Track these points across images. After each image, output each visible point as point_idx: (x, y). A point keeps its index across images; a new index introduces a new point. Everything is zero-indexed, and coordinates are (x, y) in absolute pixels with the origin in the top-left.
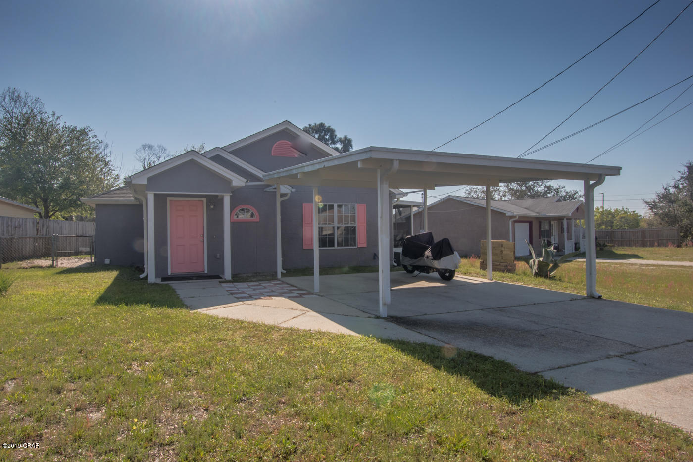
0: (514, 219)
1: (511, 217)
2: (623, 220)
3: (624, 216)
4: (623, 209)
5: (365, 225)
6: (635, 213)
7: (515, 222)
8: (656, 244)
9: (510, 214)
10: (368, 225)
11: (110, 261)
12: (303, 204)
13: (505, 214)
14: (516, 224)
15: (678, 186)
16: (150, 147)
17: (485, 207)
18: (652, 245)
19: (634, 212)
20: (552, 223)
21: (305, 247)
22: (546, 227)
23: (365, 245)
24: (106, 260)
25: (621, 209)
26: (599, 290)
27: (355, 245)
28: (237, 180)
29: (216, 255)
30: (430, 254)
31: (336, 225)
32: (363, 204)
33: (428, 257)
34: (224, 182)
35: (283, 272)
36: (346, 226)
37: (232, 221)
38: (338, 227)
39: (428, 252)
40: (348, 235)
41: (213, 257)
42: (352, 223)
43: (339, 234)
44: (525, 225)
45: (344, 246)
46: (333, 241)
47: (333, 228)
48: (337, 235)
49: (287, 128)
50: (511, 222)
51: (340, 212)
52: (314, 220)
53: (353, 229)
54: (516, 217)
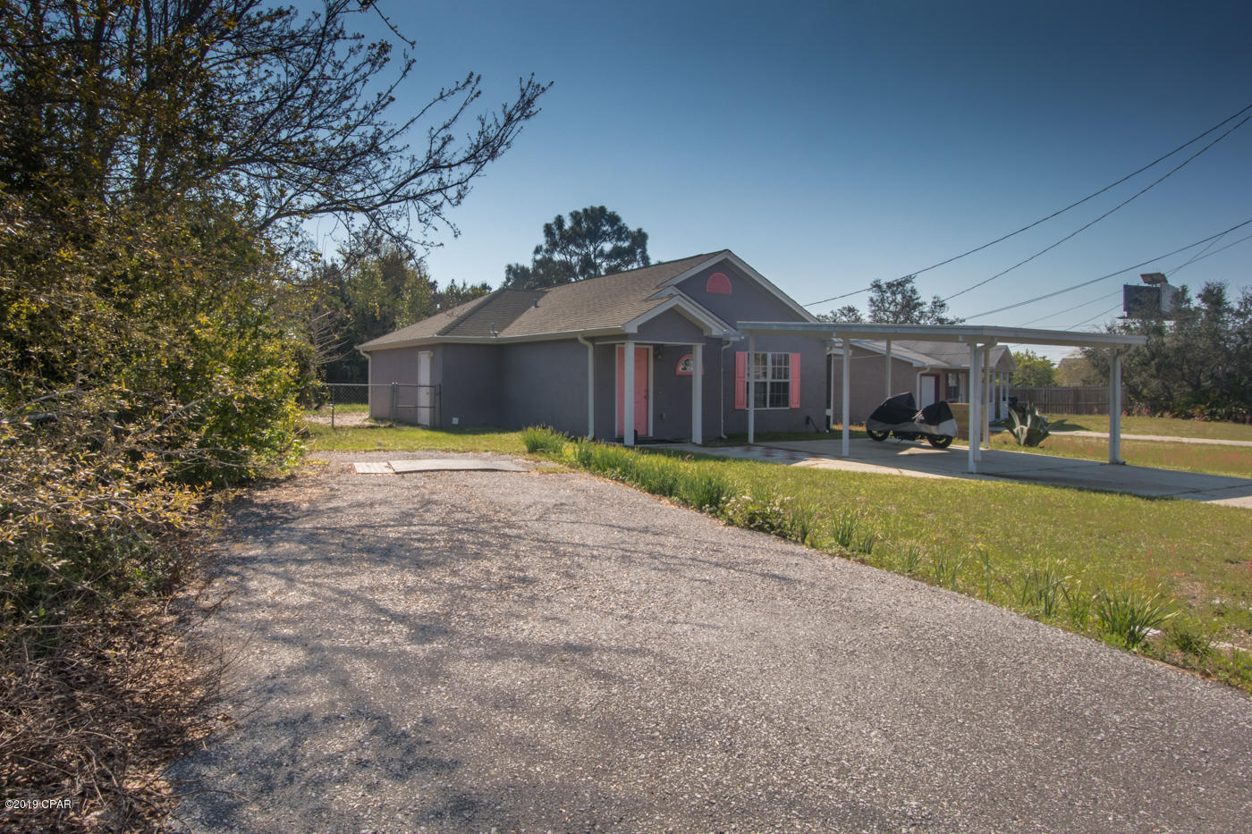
0: (924, 372)
1: (919, 369)
2: (1028, 370)
3: (1028, 363)
4: (1027, 352)
5: (799, 380)
6: (1046, 359)
7: (922, 375)
8: (1096, 410)
9: (920, 365)
10: (801, 381)
11: (459, 421)
12: (737, 353)
13: (911, 364)
14: (924, 378)
15: (1129, 326)
17: (885, 353)
18: (1090, 413)
19: (1044, 358)
20: (950, 375)
21: (737, 407)
22: (952, 383)
23: (798, 406)
24: (453, 419)
25: (1024, 353)
26: (1121, 458)
27: (787, 406)
28: (716, 329)
29: (662, 416)
30: (923, 418)
31: (769, 379)
32: (796, 354)
33: (921, 422)
34: (697, 330)
35: (726, 437)
36: (779, 380)
37: (677, 373)
38: (772, 384)
39: (919, 416)
40: (780, 393)
41: (658, 417)
42: (785, 378)
43: (772, 391)
44: (932, 380)
45: (777, 406)
46: (765, 400)
47: (765, 384)
48: (771, 392)
49: (726, 259)
50: (918, 376)
51: (774, 363)
52: (748, 373)
53: (786, 384)
54: (923, 368)
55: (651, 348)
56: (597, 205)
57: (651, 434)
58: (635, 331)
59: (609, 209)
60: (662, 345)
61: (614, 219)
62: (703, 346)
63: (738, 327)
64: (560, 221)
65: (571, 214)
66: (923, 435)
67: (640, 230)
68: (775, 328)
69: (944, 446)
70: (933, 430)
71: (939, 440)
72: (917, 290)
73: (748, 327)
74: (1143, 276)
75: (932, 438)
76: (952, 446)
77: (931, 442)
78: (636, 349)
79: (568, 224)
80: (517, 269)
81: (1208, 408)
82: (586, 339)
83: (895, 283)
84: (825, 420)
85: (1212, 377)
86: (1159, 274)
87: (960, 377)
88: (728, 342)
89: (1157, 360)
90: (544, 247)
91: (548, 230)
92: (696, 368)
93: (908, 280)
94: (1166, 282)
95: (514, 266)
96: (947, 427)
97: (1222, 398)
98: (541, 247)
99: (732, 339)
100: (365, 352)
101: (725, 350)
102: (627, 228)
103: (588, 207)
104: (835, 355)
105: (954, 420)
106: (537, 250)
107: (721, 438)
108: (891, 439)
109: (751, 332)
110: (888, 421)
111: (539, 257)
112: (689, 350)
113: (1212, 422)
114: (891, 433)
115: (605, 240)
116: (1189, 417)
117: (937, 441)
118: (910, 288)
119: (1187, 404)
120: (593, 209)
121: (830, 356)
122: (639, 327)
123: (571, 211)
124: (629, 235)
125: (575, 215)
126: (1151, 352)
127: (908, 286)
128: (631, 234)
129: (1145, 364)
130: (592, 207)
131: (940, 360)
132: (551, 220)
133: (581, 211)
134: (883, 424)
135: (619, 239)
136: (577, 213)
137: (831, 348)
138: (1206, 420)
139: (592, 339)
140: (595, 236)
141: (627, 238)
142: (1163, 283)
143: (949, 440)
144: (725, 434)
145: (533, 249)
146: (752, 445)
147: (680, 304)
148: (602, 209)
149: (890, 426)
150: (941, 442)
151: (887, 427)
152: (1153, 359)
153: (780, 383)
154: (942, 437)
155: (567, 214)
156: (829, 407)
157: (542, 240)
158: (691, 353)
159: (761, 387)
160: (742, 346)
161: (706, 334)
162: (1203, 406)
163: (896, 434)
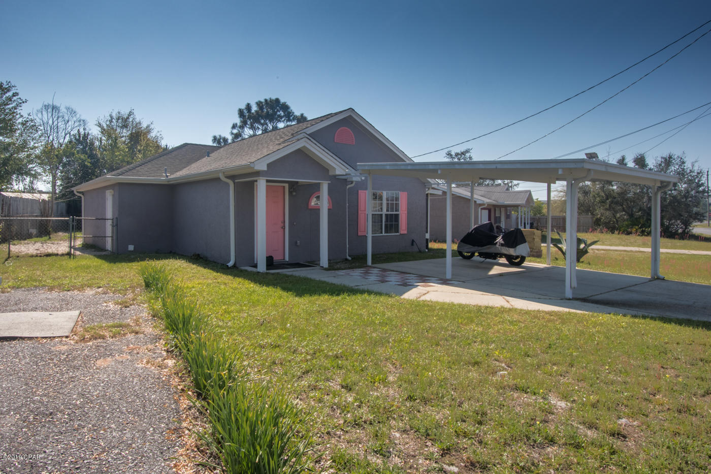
0: (484, 207)
1: (480, 205)
5: (406, 212)
7: (482, 209)
9: (481, 202)
10: (408, 213)
11: (134, 247)
12: (359, 191)
13: (476, 201)
16: (54, 108)
21: (360, 234)
22: (497, 214)
23: (405, 232)
24: (129, 246)
27: (398, 232)
28: (339, 169)
29: (296, 243)
30: (503, 242)
31: (384, 212)
32: (405, 193)
33: (502, 245)
34: (323, 170)
35: (350, 258)
36: (392, 213)
37: (310, 208)
38: (386, 215)
39: (499, 240)
40: (392, 222)
41: (293, 244)
42: (396, 211)
43: (387, 221)
44: (487, 212)
45: (390, 233)
46: (382, 229)
47: (381, 215)
48: (385, 222)
49: (350, 116)
50: (480, 210)
51: (387, 200)
52: (368, 207)
53: (397, 216)
54: (483, 204)
55: (287, 185)
56: (274, 98)
57: (287, 259)
58: (265, 168)
59: (282, 101)
60: (297, 182)
61: (285, 107)
62: (329, 183)
63: (358, 168)
64: (249, 107)
65: (257, 103)
66: (501, 255)
67: (302, 115)
68: (388, 167)
69: (518, 265)
70: (512, 252)
71: (516, 259)
72: (473, 157)
73: (367, 168)
74: (586, 154)
75: (510, 258)
76: (526, 264)
77: (508, 260)
78: (267, 186)
79: (254, 108)
80: (220, 139)
81: (640, 228)
82: (228, 177)
83: (460, 153)
84: (425, 242)
85: (640, 210)
86: (595, 153)
87: (502, 210)
88: (352, 182)
89: (610, 200)
90: (239, 124)
91: (241, 113)
92: (323, 203)
93: (467, 151)
94: (598, 157)
95: (218, 137)
96: (522, 250)
97: (647, 222)
98: (236, 124)
99: (354, 179)
100: (78, 192)
101: (349, 188)
102: (293, 113)
103: (268, 98)
104: (431, 194)
105: (527, 243)
106: (234, 127)
107: (346, 259)
108: (476, 257)
109: (369, 172)
110: (474, 244)
111: (235, 131)
112: (317, 187)
113: (643, 237)
114: (476, 254)
115: (280, 121)
116: (629, 233)
117: (513, 261)
118: (468, 156)
119: (628, 226)
120: (271, 100)
121: (427, 194)
122: (269, 165)
123: (257, 101)
124: (295, 118)
125: (259, 104)
126: (605, 195)
127: (468, 155)
128: (297, 117)
129: (603, 202)
130: (270, 99)
131: (491, 199)
132: (243, 107)
133: (263, 100)
134: (471, 246)
135: (289, 120)
136: (261, 102)
137: (429, 189)
138: (639, 235)
139: (232, 177)
140: (272, 117)
141: (294, 119)
142: (596, 158)
143: (523, 259)
144: (349, 256)
145: (231, 126)
146: (370, 267)
147: (306, 146)
148: (277, 100)
149: (476, 248)
150: (516, 261)
151: (473, 249)
152: (607, 199)
153: (392, 214)
154: (517, 257)
155: (254, 103)
156: (427, 232)
157: (238, 121)
158: (319, 191)
159: (377, 219)
160: (362, 185)
161: (331, 173)
162: (637, 227)
163: (481, 255)
